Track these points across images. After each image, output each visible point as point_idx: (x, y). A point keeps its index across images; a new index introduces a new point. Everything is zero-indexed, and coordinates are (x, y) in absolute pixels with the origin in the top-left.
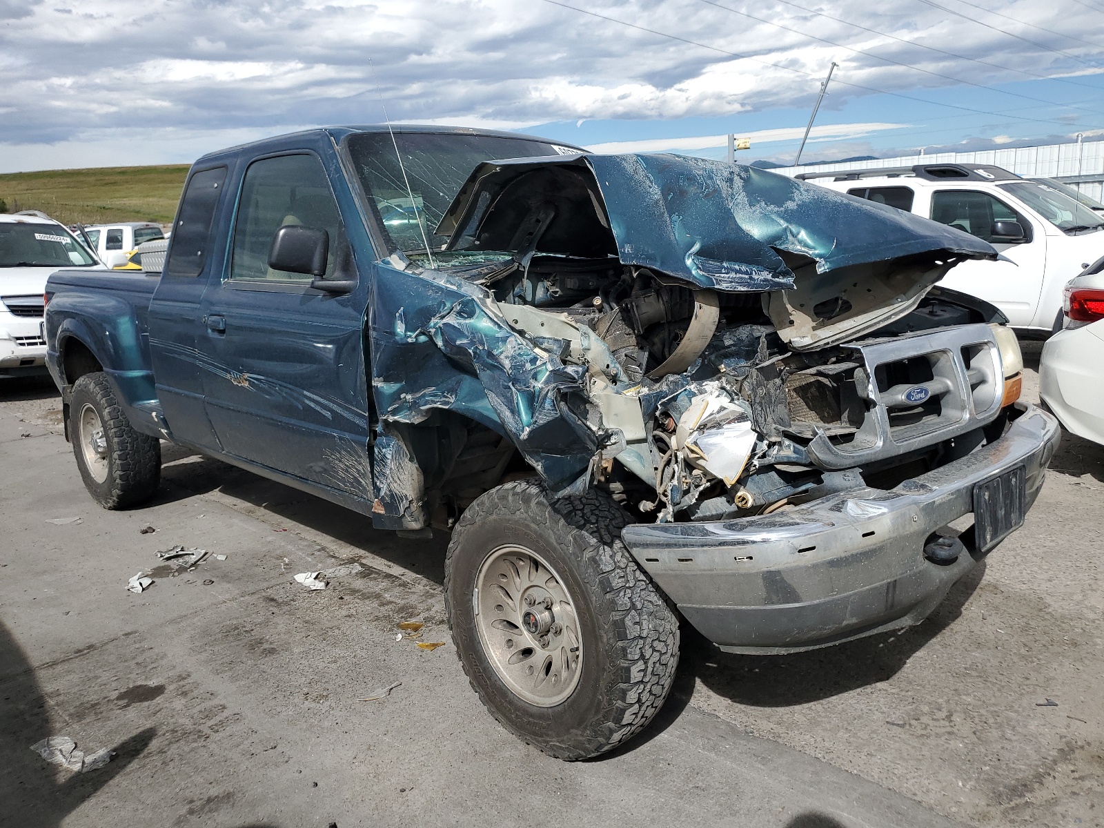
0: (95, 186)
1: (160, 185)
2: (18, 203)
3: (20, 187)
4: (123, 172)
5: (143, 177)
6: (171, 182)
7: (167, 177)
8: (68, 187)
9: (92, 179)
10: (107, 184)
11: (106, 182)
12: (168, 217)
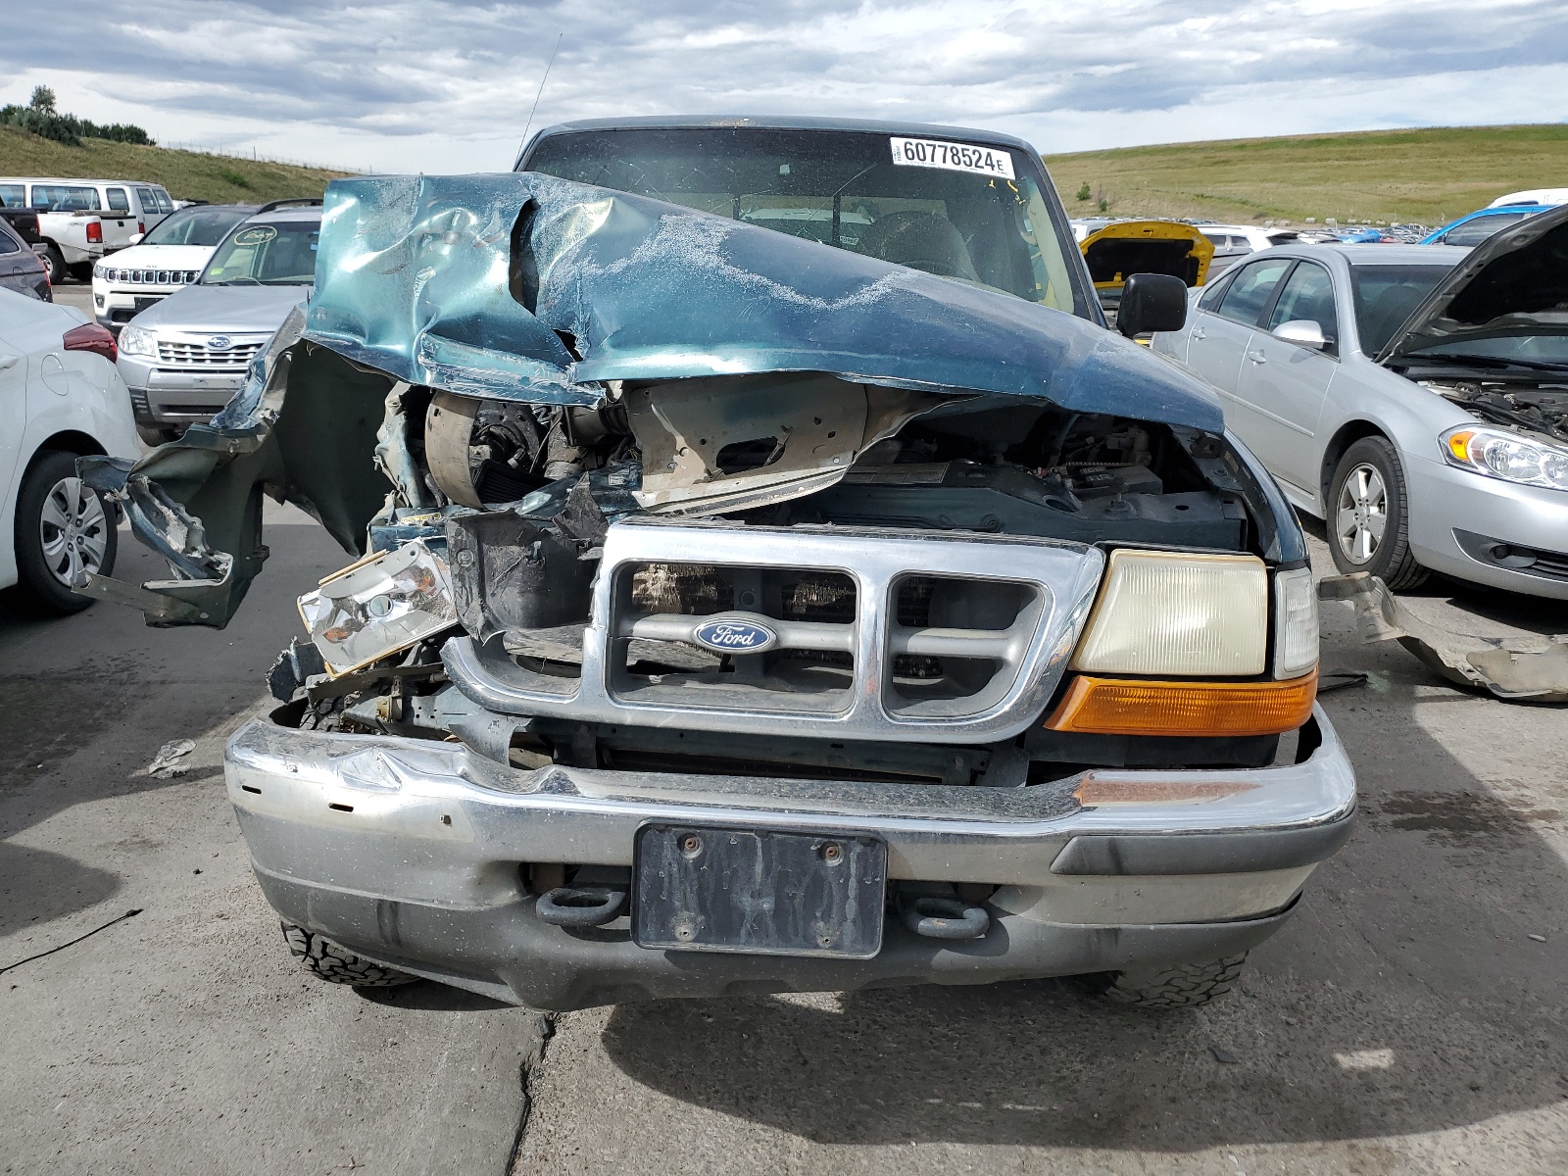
0: (1200, 166)
1: (1287, 164)
2: (1104, 188)
3: (1113, 168)
4: (1242, 146)
5: (1266, 153)
6: (1304, 159)
7: (1300, 152)
8: (1168, 168)
9: (1198, 156)
10: (1215, 163)
11: (1215, 160)
12: (1283, 211)
